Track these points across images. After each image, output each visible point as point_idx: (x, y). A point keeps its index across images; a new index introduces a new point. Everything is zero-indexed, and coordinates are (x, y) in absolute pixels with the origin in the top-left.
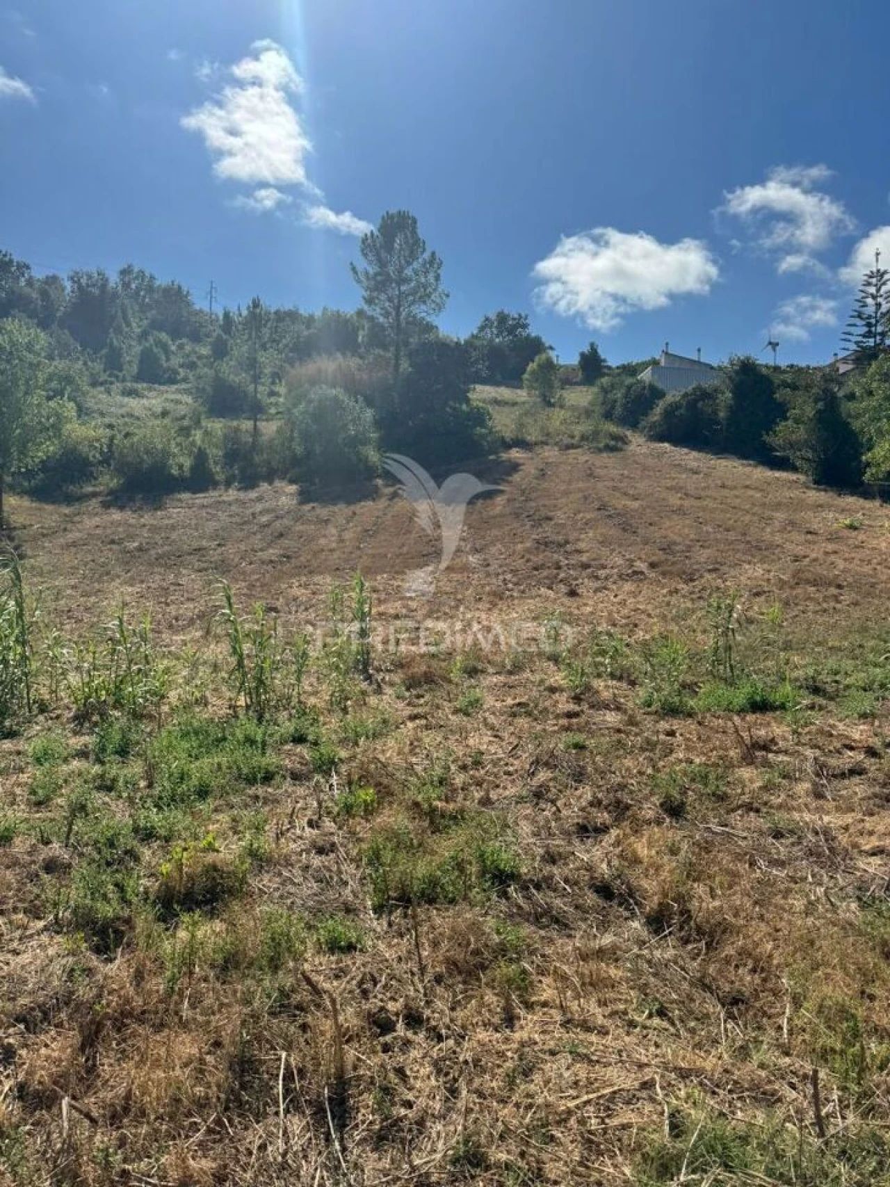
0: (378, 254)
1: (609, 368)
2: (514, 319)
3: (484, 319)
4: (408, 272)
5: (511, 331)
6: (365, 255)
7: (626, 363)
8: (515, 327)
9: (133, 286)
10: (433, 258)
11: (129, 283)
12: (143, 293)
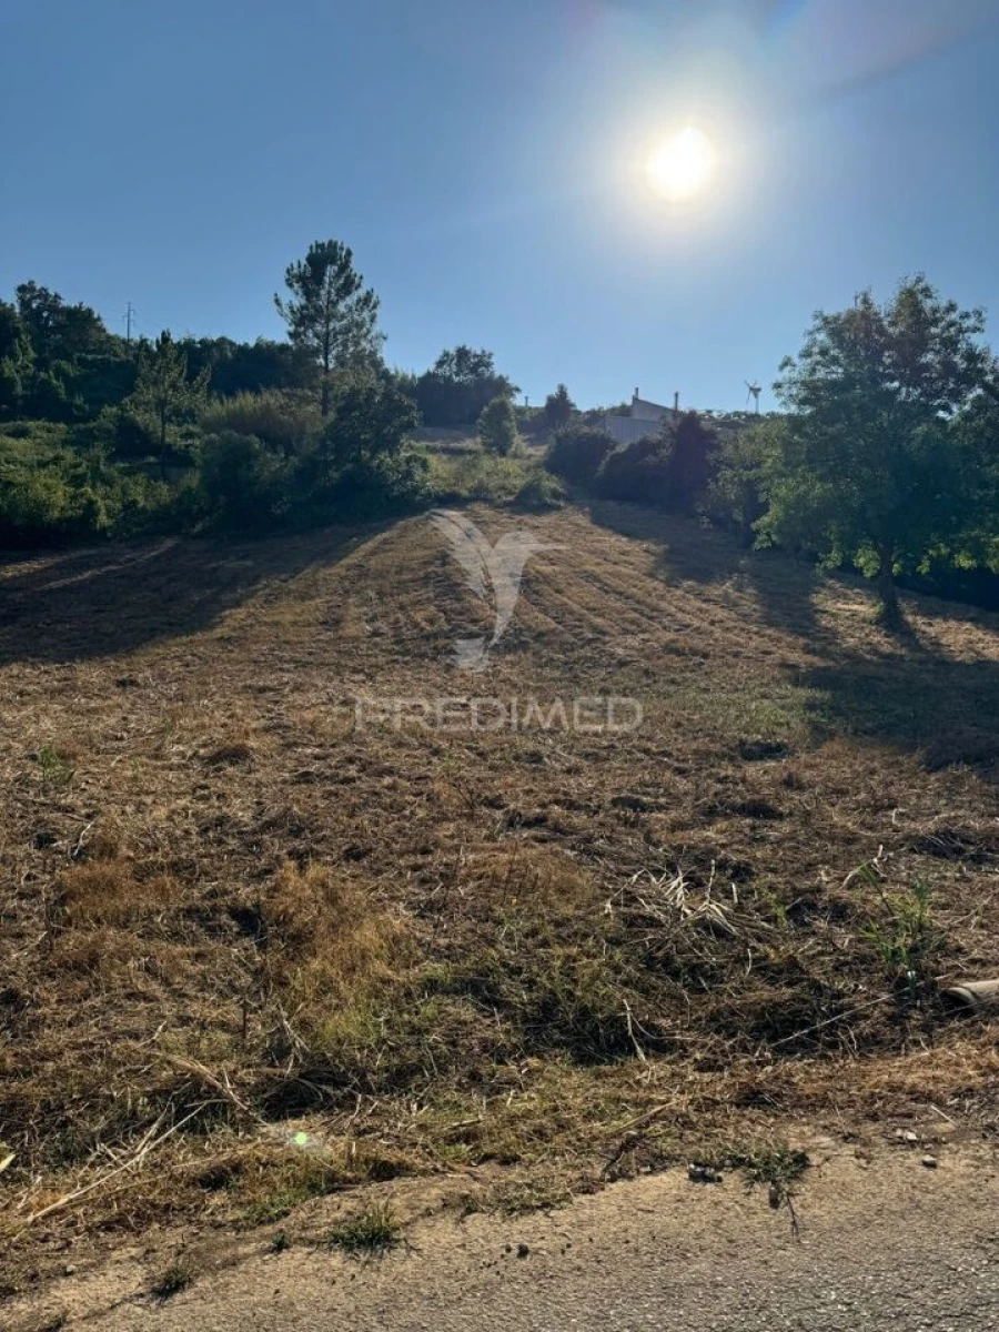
0: (304, 286)
1: (579, 413)
2: (475, 356)
3: (441, 353)
4: (341, 308)
5: (474, 370)
6: (291, 285)
7: (596, 408)
8: (477, 365)
9: (34, 305)
10: (369, 295)
11: (30, 300)
12: (45, 314)
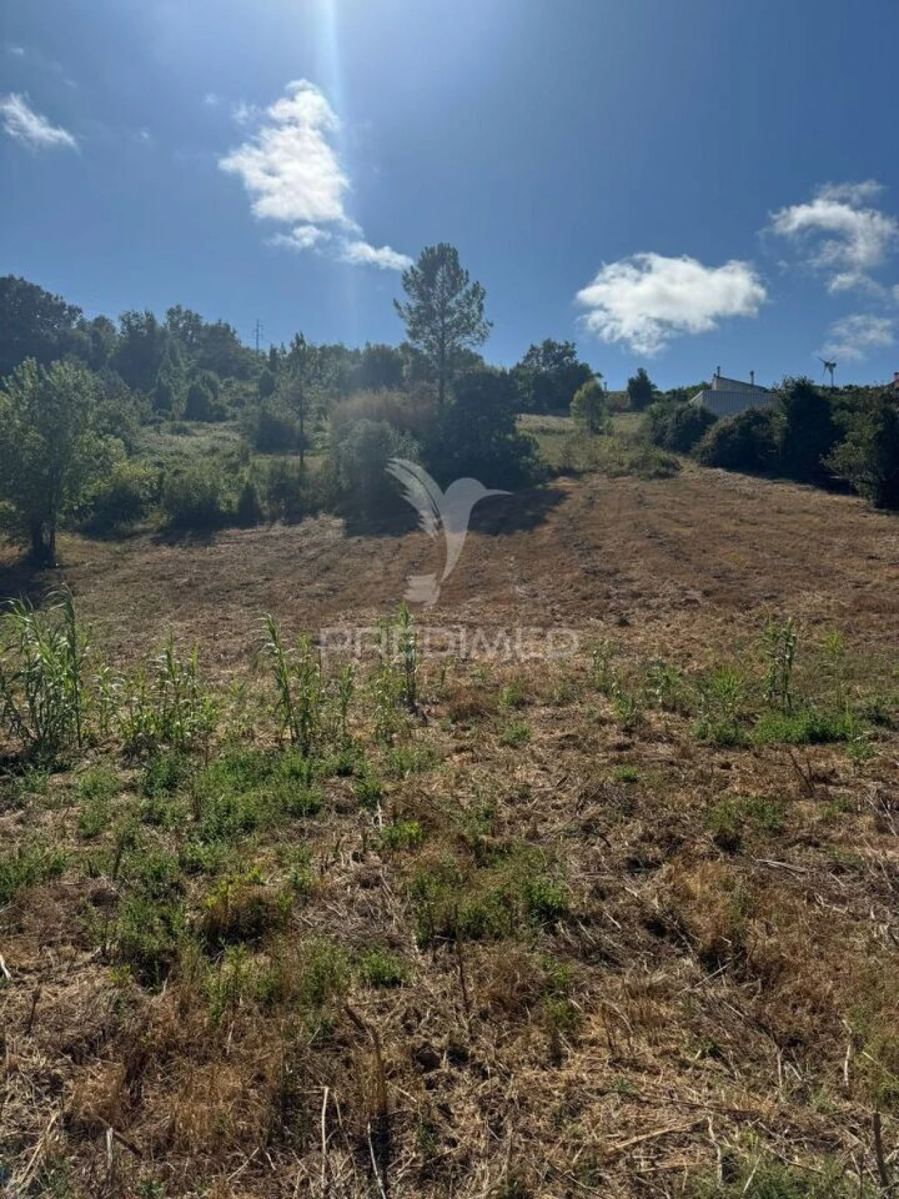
0: (420, 289)
1: (659, 393)
2: (561, 347)
3: (530, 348)
4: (452, 304)
5: (558, 359)
6: (407, 290)
7: (676, 388)
8: (562, 356)
9: (181, 325)
10: (476, 288)
11: (178, 323)
12: (190, 332)
